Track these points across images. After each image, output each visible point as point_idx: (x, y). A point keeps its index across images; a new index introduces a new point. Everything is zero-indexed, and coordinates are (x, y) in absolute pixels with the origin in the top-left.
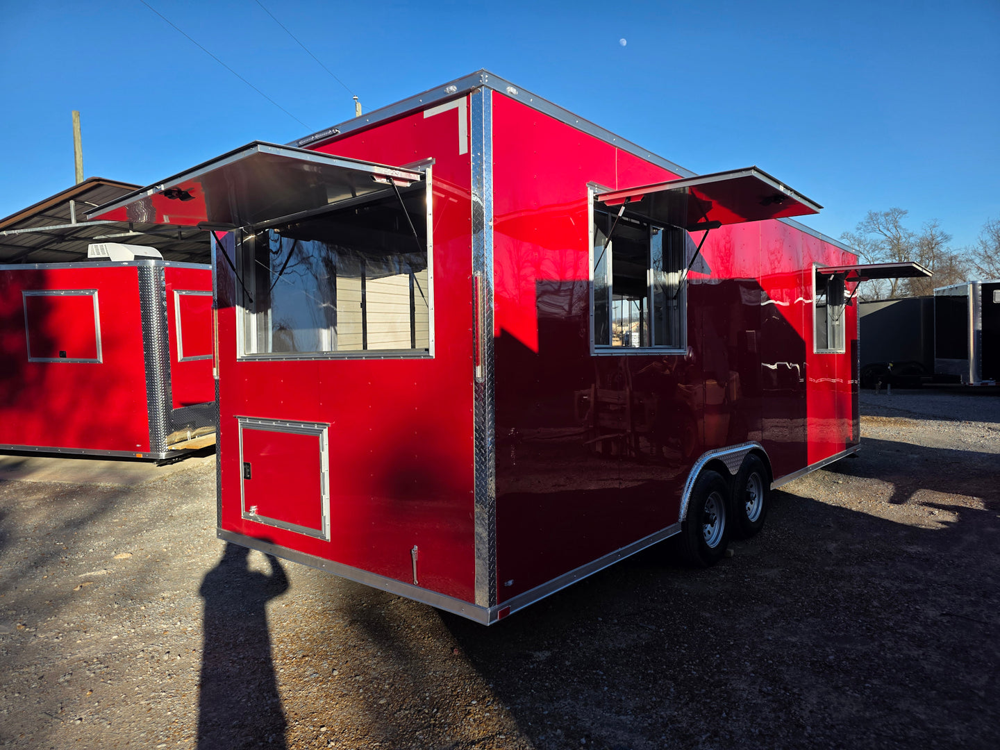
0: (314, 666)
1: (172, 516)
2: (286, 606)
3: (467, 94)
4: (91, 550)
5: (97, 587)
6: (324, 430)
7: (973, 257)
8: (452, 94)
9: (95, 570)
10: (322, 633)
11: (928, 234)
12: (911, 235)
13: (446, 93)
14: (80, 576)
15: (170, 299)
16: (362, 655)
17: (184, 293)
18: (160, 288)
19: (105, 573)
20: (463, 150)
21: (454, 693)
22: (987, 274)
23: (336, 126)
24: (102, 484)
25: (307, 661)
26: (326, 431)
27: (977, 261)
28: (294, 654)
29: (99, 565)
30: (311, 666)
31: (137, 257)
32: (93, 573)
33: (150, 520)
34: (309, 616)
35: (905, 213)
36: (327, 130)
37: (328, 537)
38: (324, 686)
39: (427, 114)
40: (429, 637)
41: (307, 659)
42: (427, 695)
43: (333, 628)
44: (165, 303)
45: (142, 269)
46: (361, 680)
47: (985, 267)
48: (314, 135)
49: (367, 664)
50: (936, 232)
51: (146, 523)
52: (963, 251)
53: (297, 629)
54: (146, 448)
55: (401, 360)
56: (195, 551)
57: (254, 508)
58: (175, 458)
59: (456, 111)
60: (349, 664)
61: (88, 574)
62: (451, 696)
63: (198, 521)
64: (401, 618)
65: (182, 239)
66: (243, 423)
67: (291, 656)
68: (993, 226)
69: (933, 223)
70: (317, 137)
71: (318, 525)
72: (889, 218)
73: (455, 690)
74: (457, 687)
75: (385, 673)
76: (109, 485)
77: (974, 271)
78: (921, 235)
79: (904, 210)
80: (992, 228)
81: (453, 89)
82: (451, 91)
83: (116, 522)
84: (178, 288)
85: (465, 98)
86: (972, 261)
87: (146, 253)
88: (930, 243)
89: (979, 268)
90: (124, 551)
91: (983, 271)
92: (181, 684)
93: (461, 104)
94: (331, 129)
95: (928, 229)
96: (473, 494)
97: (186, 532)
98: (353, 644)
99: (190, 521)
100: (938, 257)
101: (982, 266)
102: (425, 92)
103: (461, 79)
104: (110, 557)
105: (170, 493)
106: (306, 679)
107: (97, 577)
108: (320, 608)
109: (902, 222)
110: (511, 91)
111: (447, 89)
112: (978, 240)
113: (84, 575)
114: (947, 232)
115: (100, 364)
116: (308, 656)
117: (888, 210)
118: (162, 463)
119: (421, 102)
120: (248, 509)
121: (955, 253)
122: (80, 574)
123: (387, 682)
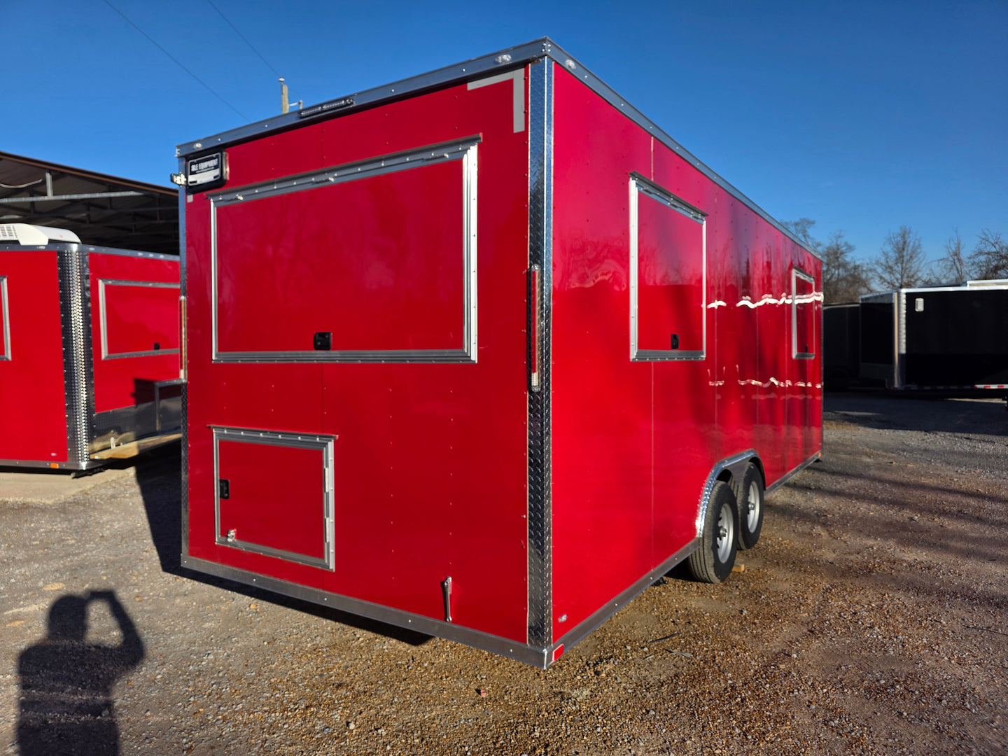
0: (324, 718)
1: (102, 536)
2: (268, 643)
3: (524, 64)
4: (13, 580)
5: (30, 627)
6: (329, 443)
7: (876, 266)
8: (504, 64)
9: (23, 606)
10: (321, 675)
11: (835, 243)
12: (819, 245)
13: (498, 63)
14: (6, 613)
15: (94, 289)
16: (376, 702)
17: (110, 282)
18: (83, 277)
19: (37, 609)
20: (518, 127)
21: (498, 745)
22: (889, 283)
23: (350, 96)
24: (11, 499)
25: (313, 712)
26: (331, 445)
27: (880, 270)
28: (295, 704)
29: (26, 598)
30: (319, 719)
31: (51, 241)
32: (21, 609)
33: (77, 542)
34: (300, 655)
35: (813, 223)
36: (340, 100)
37: (332, 566)
38: (342, 744)
39: (471, 86)
40: (447, 677)
41: (312, 709)
42: (467, 749)
43: (332, 670)
44: (88, 294)
45: (61, 254)
46: (384, 734)
47: (886, 276)
48: (321, 105)
49: (385, 714)
50: (841, 242)
51: (72, 545)
52: (868, 261)
53: (290, 672)
54: (62, 457)
55: (433, 365)
56: (141, 578)
57: (232, 533)
58: (96, 468)
59: (510, 83)
60: (364, 714)
61: (15, 610)
62: (495, 749)
63: (135, 542)
64: (408, 654)
65: (91, 222)
66: (219, 434)
67: (292, 706)
68: (894, 238)
69: (838, 233)
70: (325, 107)
71: (319, 552)
72: (799, 228)
73: (497, 742)
74: (497, 738)
75: (409, 724)
76: (21, 499)
77: (877, 280)
78: (827, 245)
79: (812, 220)
80: (893, 240)
81: (507, 58)
82: (503, 61)
83: (36, 545)
84: (104, 277)
85: (522, 71)
86: (875, 270)
87: (61, 236)
88: (836, 253)
89: (881, 278)
90: (53, 581)
91: (885, 281)
92: (165, 749)
93: (518, 76)
94: (345, 99)
95: (834, 239)
96: (526, 518)
97: (125, 555)
98: (362, 689)
99: (126, 542)
100: (844, 265)
101: (884, 276)
102: (470, 61)
103: (515, 48)
104: (38, 589)
105: (95, 509)
106: (318, 736)
107: (27, 614)
108: (309, 645)
109: (811, 231)
110: (570, 64)
111: (500, 58)
112: (881, 251)
113: (10, 612)
114: (851, 243)
115: (8, 361)
116: (311, 706)
117: (797, 219)
118: (80, 474)
119: (465, 72)
120: (225, 533)
121: (858, 263)
122: (5, 611)
123: (415, 734)
